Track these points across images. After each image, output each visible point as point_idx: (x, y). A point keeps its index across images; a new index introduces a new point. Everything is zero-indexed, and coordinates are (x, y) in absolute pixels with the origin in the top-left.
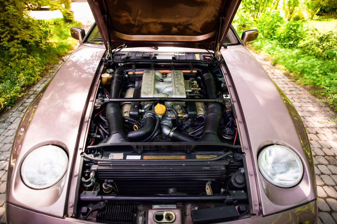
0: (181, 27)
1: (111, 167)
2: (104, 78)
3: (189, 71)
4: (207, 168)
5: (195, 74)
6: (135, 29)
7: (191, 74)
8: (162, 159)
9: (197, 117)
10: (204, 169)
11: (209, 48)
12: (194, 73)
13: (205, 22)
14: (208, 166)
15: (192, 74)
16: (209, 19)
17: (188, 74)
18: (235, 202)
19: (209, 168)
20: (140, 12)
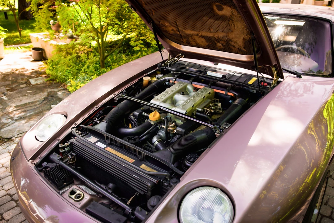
0: (223, 42)
1: (81, 144)
2: (145, 80)
3: (224, 92)
4: (137, 177)
5: (229, 97)
6: (184, 40)
7: (225, 96)
8: (112, 153)
10: (134, 176)
12: (229, 95)
13: (243, 40)
14: (140, 176)
15: (227, 96)
16: (245, 36)
17: (222, 95)
18: (132, 217)
19: (138, 178)
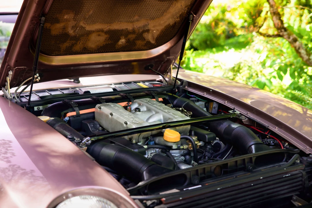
0: (132, 37)
6: (65, 45)
9: (213, 145)
10: (285, 177)
11: (159, 69)
12: (160, 101)
13: (165, 27)
16: (171, 22)
19: (290, 175)
20: (91, 12)
